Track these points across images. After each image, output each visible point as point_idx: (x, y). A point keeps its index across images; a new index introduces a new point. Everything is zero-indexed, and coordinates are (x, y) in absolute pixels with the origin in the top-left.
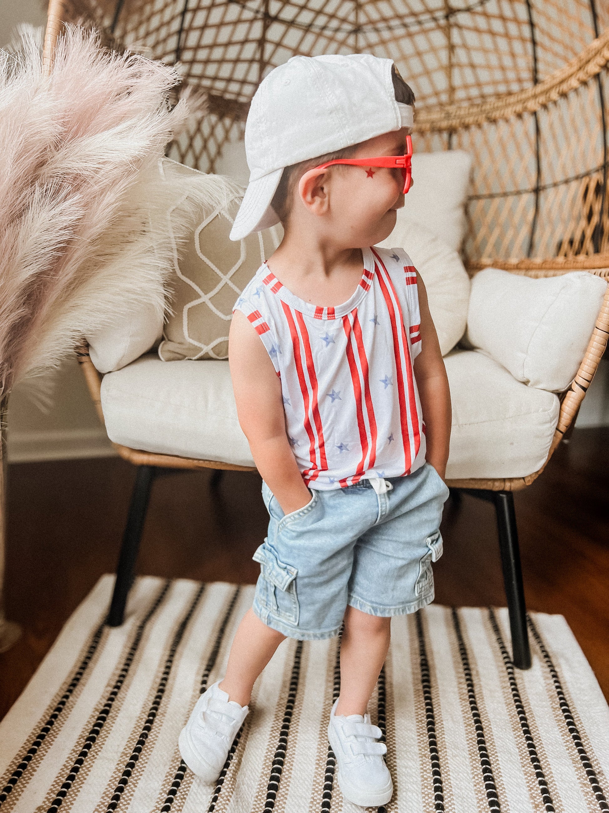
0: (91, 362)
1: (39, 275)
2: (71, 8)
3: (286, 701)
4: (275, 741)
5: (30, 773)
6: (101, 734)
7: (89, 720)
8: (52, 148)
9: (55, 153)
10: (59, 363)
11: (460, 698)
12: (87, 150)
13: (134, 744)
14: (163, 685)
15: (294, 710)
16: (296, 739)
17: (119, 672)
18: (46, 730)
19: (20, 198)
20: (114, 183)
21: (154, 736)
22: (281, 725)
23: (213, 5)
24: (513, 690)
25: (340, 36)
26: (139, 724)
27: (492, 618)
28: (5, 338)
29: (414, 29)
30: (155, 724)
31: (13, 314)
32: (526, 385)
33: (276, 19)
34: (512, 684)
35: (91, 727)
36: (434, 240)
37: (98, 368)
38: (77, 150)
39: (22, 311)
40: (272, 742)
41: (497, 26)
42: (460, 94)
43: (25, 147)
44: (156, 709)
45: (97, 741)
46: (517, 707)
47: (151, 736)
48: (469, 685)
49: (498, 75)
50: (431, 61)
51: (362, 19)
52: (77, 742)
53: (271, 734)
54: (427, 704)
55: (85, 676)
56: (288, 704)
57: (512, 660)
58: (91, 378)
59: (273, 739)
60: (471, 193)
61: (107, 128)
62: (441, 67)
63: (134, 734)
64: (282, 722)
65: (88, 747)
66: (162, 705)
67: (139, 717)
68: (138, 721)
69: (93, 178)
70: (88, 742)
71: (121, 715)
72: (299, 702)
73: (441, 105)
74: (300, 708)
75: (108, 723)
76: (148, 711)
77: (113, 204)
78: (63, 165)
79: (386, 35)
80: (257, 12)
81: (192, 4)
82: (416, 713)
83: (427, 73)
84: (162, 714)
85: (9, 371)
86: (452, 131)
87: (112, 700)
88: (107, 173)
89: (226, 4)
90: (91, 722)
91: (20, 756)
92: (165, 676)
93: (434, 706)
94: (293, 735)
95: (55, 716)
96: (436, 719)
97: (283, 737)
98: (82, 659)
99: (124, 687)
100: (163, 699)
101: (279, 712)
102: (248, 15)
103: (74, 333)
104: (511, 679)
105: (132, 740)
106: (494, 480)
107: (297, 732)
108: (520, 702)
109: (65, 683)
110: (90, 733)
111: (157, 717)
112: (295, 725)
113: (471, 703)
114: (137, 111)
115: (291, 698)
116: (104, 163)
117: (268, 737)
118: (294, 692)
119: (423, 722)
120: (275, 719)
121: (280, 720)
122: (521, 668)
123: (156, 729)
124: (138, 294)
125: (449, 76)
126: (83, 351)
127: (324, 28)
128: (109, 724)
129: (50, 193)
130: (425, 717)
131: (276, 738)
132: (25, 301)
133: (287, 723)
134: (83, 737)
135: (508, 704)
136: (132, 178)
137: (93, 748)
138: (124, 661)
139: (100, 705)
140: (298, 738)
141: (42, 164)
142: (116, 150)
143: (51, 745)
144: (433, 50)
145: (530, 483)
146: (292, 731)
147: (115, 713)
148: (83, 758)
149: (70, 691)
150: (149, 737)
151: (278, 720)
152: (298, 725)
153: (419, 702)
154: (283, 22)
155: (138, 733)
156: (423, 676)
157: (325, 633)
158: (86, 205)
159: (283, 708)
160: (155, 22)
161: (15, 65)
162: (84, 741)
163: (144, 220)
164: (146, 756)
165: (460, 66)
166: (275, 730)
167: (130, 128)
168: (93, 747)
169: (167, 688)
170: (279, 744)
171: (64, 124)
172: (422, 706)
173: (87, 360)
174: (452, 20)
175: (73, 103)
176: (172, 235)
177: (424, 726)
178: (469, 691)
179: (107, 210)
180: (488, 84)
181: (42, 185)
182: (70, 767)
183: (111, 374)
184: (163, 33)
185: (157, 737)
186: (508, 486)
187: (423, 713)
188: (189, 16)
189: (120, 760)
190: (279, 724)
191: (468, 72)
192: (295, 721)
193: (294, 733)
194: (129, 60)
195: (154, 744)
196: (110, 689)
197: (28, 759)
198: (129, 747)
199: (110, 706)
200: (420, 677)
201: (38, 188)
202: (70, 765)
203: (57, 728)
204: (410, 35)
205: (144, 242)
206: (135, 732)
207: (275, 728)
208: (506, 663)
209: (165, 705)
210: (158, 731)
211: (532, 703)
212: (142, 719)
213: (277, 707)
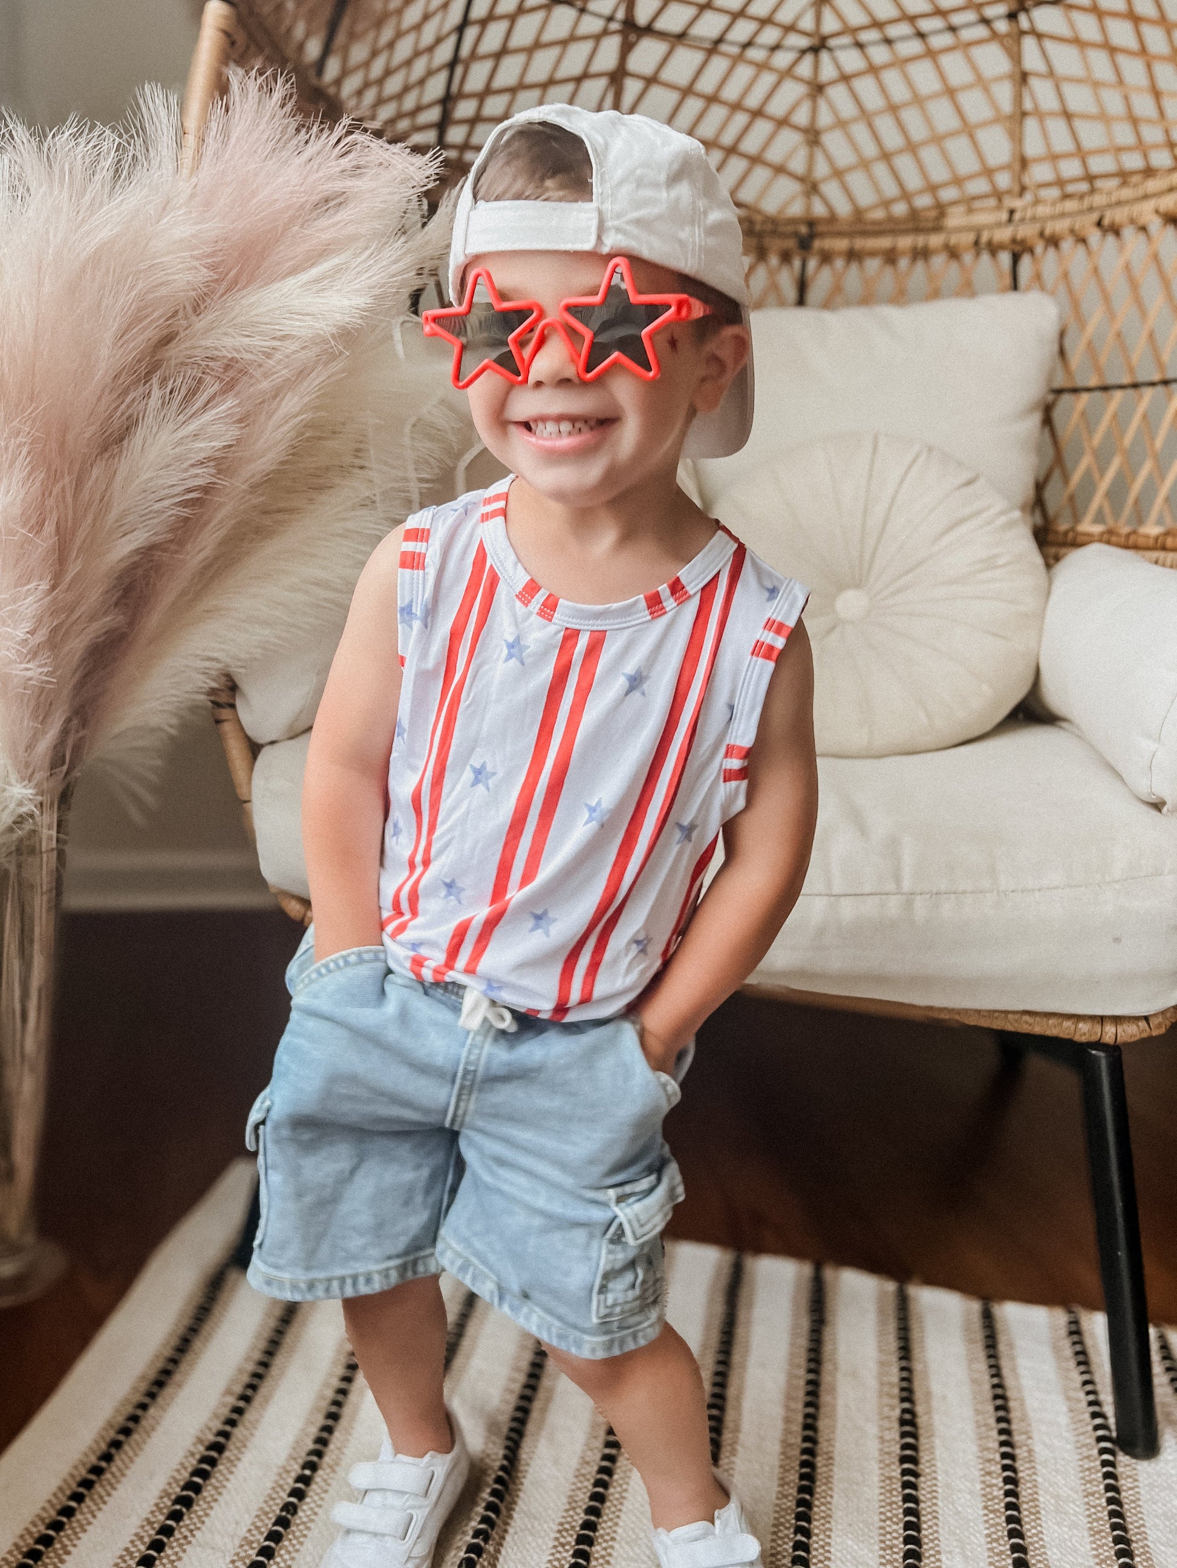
0: (239, 721)
1: (148, 552)
2: (241, 38)
3: (596, 1468)
4: (565, 1554)
5: (58, 1556)
6: (205, 1494)
7: (184, 1460)
8: (189, 309)
9: (194, 318)
10: (174, 721)
11: (986, 1508)
12: (253, 313)
13: (268, 1524)
14: (338, 1404)
15: (611, 1490)
16: (610, 1555)
17: (251, 1367)
18: (97, 1471)
19: (123, 406)
20: (302, 374)
21: (309, 1513)
22: (580, 1522)
23: (521, 10)
24: (1110, 1501)
25: (782, 60)
26: (281, 1482)
27: (1075, 1332)
28: (76, 670)
29: (940, 41)
30: (313, 1486)
31: (95, 626)
32: (1160, 810)
33: (648, 30)
34: (1109, 1488)
35: (185, 1475)
36: (969, 483)
37: (250, 733)
38: (234, 314)
39: (111, 620)
40: (558, 1555)
41: (1121, 33)
42: (1040, 173)
43: (139, 310)
44: (319, 1454)
45: (195, 1508)
46: (1117, 1540)
47: (304, 1511)
48: (1007, 1480)
49: (1124, 135)
50: (975, 105)
51: (830, 24)
52: (157, 1505)
53: (557, 1539)
54: (908, 1512)
55: (183, 1367)
56: (599, 1476)
57: (1114, 1434)
58: (236, 751)
59: (560, 1549)
60: (1058, 383)
61: (294, 271)
62: (998, 119)
63: (271, 1503)
64: (582, 1515)
65: (176, 1516)
66: (331, 1446)
67: (284, 1467)
68: (280, 1475)
69: (260, 366)
70: (178, 1507)
71: (247, 1457)
72: (622, 1475)
73: (998, 195)
74: (625, 1486)
75: (220, 1471)
76: (302, 1458)
77: (296, 416)
78: (208, 343)
79: (880, 54)
80: (610, 19)
81: (479, 10)
82: (882, 1528)
83: (968, 130)
84: (331, 1467)
85: (80, 734)
86: (1019, 250)
87: (232, 1423)
88: (287, 357)
89: (548, 7)
90: (187, 1464)
91: (42, 1520)
92: (344, 1385)
93: (923, 1518)
94: (604, 1545)
95: (116, 1445)
96: (925, 1547)
97: (581, 1547)
98: (181, 1331)
99: (258, 1399)
100: (337, 1434)
101: (579, 1493)
102: (591, 25)
103: (207, 664)
104: (1107, 1475)
105: (266, 1514)
106: (1078, 1018)
107: (613, 1539)
108: (1124, 1529)
109: (143, 1378)
110: (184, 1488)
111: (320, 1472)
112: (610, 1524)
113: (1010, 1520)
114: (352, 239)
115: (605, 1463)
116: (284, 338)
117: (551, 1544)
118: (613, 1451)
119: (895, 1550)
120: (568, 1507)
121: (579, 1510)
122: (1134, 1456)
123: (316, 1498)
124: (336, 590)
125: (1017, 137)
126: (223, 698)
127: (748, 45)
128: (223, 1475)
129: (178, 398)
130: (901, 1539)
131: (567, 1547)
132: (119, 599)
133: (593, 1518)
134: (168, 1495)
135: (1095, 1533)
136: (336, 366)
137: (186, 1521)
138: (262, 1345)
139: (207, 1432)
140: (615, 1554)
141: (167, 340)
142: (307, 315)
143: (105, 1503)
144: (981, 83)
145: (1163, 1031)
146: (602, 1536)
147: (235, 1452)
148: (165, 1540)
149: (152, 1395)
150: (300, 1514)
151: (574, 1509)
152: (616, 1524)
153: (890, 1504)
154: (662, 35)
155: (278, 1501)
156: (905, 1447)
157: (320, 1281)
158: (243, 420)
159: (586, 1483)
160: (404, 49)
161: (130, 157)
162: (169, 1503)
163: (358, 445)
164: (289, 1552)
165: (1041, 115)
166: (567, 1530)
167: (338, 270)
168: (185, 1517)
169: (346, 1411)
170: (573, 1561)
171: (213, 267)
172: (896, 1516)
173: (230, 717)
174: (1023, 21)
175: (231, 227)
176: (412, 475)
177: (896, 1560)
178: (1008, 1494)
179: (285, 428)
180: (1101, 151)
181: (163, 382)
182: (137, 1554)
183: (275, 746)
184: (419, 68)
185: (316, 1514)
186: (1109, 1034)
187: (896, 1531)
188: (471, 33)
189: (237, 1554)
190: (576, 1517)
191: (1057, 128)
192: (611, 1516)
193: (606, 1541)
194: (342, 144)
195: (308, 1528)
196: (231, 1401)
197: (57, 1526)
198: (257, 1528)
199: (226, 1435)
200: (896, 1449)
201: (155, 388)
202: (139, 1550)
203: (120, 1470)
204: (931, 54)
205: (354, 488)
206: (273, 1499)
207: (567, 1526)
208: (1100, 1439)
209: (339, 1449)
210: (319, 1503)
211: (1152, 1534)
212: (288, 1472)
213: (575, 1480)
